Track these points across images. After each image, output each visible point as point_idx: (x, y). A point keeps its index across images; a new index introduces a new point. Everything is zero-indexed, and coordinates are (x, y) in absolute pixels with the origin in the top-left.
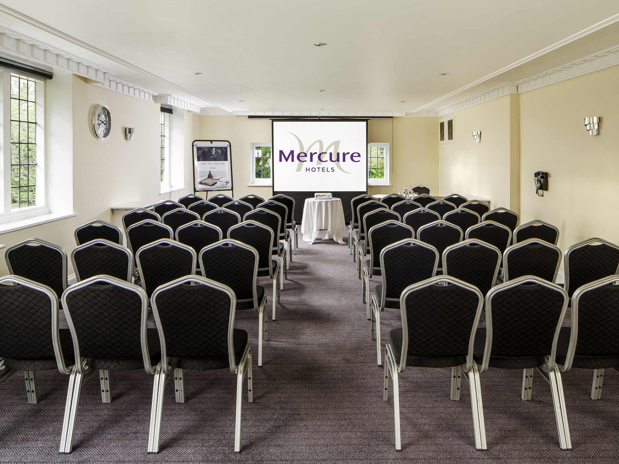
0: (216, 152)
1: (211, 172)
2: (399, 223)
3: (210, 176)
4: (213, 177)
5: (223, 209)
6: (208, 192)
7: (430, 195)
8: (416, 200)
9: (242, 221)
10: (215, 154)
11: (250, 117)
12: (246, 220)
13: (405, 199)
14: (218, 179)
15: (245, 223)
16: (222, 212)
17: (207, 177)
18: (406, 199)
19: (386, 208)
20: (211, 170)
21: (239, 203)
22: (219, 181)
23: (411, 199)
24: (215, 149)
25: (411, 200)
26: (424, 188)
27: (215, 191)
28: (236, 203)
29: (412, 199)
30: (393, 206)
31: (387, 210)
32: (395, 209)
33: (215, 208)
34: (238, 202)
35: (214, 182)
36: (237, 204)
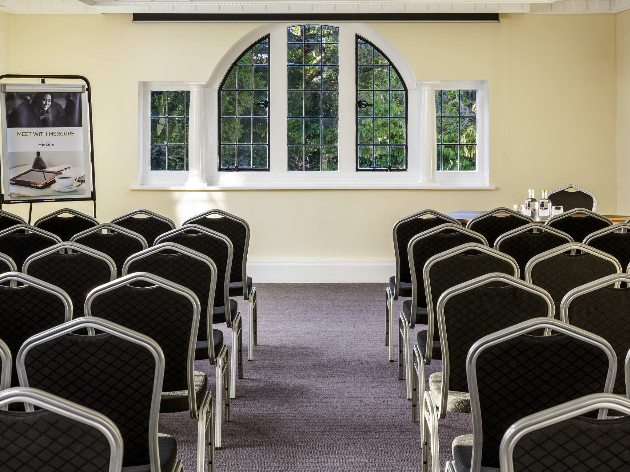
0: (54, 104)
1: (41, 155)
2: (514, 280)
3: (39, 165)
4: (45, 168)
5: (72, 245)
6: (33, 204)
7: (594, 210)
8: (557, 224)
9: (119, 275)
10: (50, 111)
11: (138, 17)
12: (130, 272)
13: (529, 223)
14: (59, 173)
15: (127, 278)
16: (70, 253)
17: (31, 168)
18: (533, 222)
19: (482, 243)
20: (41, 149)
21: (112, 231)
22: (61, 176)
23: (544, 222)
24: (52, 99)
25: (545, 224)
26: (579, 192)
27: (51, 201)
28: (104, 232)
29: (547, 221)
30: (499, 240)
31: (484, 248)
32: (505, 247)
33: (52, 243)
34: (108, 229)
35: (48, 180)
36: (106, 233)
